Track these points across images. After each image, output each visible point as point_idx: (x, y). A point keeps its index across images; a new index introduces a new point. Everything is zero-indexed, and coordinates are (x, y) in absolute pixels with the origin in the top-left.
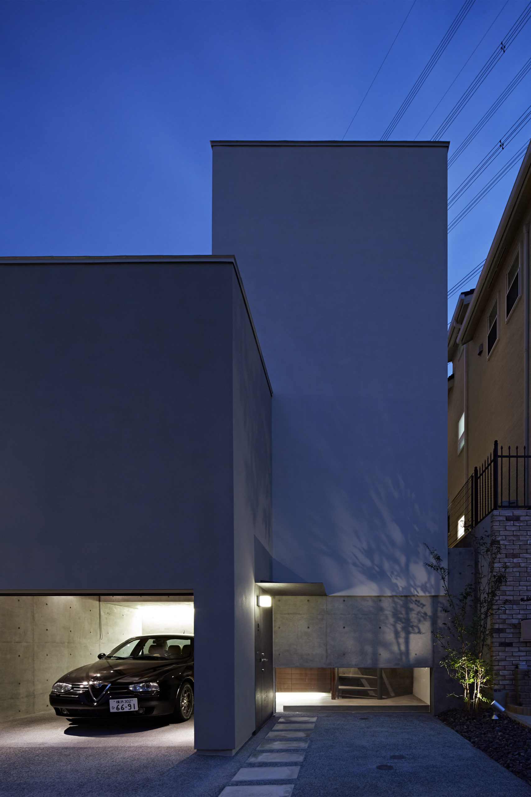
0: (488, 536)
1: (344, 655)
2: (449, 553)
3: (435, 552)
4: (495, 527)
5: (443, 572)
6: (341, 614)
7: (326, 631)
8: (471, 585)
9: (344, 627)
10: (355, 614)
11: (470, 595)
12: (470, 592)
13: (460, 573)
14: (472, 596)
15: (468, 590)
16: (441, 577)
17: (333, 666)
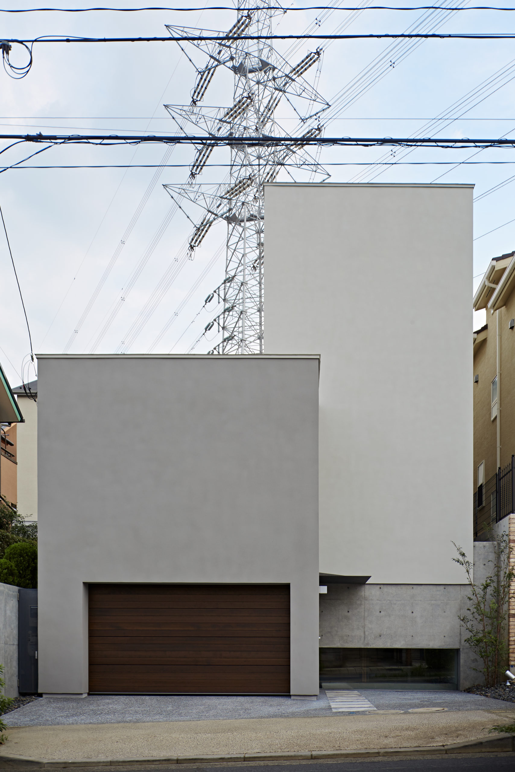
0: (507, 535)
1: (380, 636)
2: (474, 546)
3: (461, 549)
4: (512, 528)
5: (467, 566)
6: (378, 600)
7: (364, 615)
8: (491, 577)
9: (380, 612)
10: (390, 600)
11: (490, 585)
12: (490, 583)
13: (485, 565)
14: (491, 586)
15: (489, 581)
16: (466, 571)
17: (371, 646)
